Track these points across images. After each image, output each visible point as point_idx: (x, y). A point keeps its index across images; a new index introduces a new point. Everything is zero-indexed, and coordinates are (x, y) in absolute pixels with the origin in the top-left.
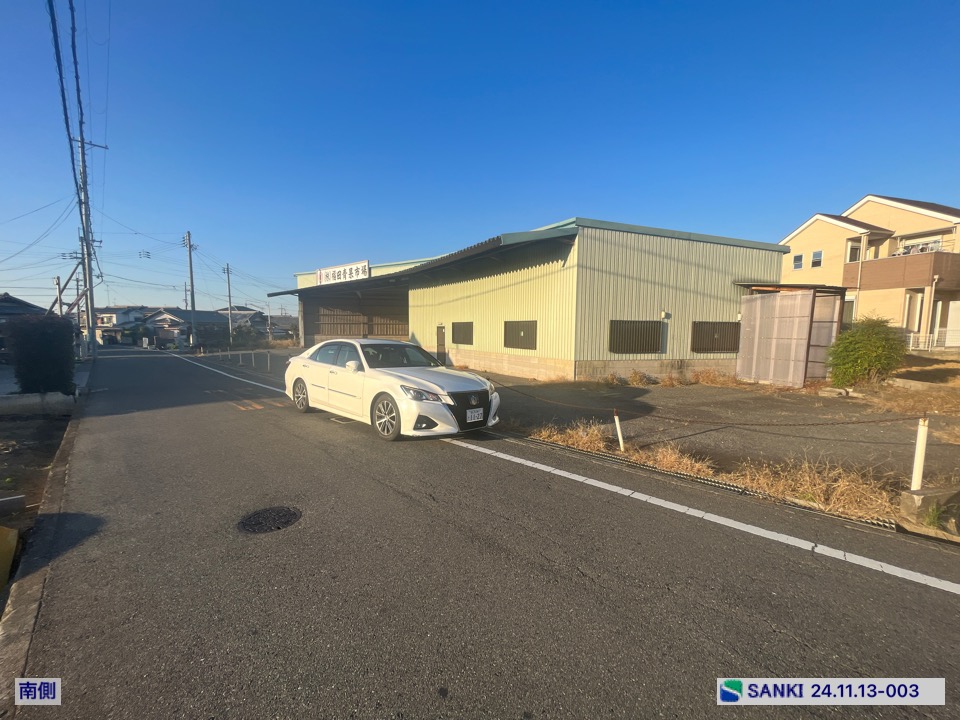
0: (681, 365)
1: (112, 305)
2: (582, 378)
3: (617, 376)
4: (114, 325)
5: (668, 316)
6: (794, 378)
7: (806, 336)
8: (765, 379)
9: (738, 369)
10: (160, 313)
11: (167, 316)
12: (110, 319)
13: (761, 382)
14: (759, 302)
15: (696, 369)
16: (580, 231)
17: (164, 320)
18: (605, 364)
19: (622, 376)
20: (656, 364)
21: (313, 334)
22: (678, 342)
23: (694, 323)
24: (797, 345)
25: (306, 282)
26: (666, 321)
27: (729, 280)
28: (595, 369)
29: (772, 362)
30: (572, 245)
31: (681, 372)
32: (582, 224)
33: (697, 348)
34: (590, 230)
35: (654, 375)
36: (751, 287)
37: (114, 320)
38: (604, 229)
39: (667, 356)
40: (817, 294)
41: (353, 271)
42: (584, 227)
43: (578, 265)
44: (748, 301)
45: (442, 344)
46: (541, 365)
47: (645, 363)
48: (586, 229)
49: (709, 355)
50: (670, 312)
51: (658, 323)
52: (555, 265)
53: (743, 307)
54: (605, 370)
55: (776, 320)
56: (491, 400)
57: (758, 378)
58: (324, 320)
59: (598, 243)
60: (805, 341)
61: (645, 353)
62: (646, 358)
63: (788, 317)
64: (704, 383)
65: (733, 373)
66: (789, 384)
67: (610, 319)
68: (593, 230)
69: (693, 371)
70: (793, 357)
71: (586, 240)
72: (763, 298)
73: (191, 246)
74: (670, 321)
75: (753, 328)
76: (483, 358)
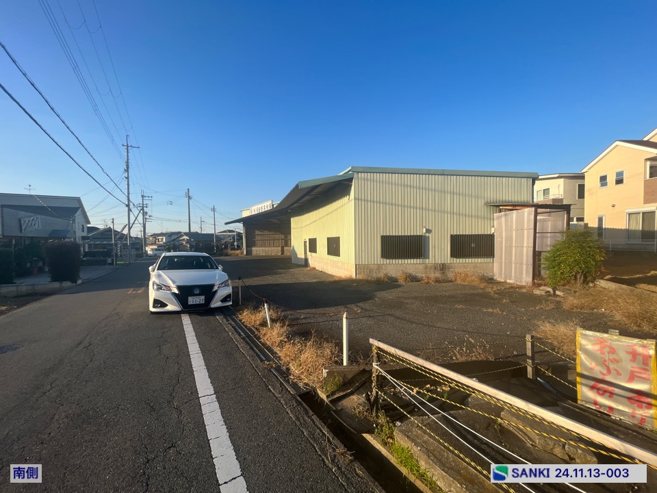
0: (443, 268)
1: (164, 232)
2: (360, 277)
3: (389, 275)
4: (164, 243)
5: (428, 231)
6: (526, 278)
7: (532, 245)
8: (510, 279)
9: (495, 271)
10: (182, 236)
11: (185, 237)
12: (162, 239)
13: (508, 281)
14: (503, 219)
15: (456, 270)
16: (355, 176)
17: (184, 239)
18: (379, 267)
19: (393, 276)
20: (421, 267)
21: (252, 247)
22: (440, 251)
23: (452, 236)
24: (527, 252)
25: (246, 214)
26: (427, 235)
27: (481, 202)
28: (371, 271)
29: (513, 265)
30: (351, 185)
31: (443, 273)
32: (356, 171)
33: (454, 254)
34: (363, 174)
35: (419, 275)
36: (499, 207)
38: (373, 173)
39: (430, 261)
40: (540, 210)
41: (265, 206)
42: (358, 172)
43: (355, 199)
44: (499, 218)
45: (306, 253)
46: (342, 267)
47: (411, 265)
48: (360, 174)
49: (467, 260)
50: (431, 228)
51: (420, 237)
52: (345, 199)
53: (495, 222)
54: (379, 271)
55: (514, 232)
56: (216, 291)
57: (506, 278)
58: (258, 238)
59: (369, 183)
60: (532, 249)
61: (411, 259)
62: (412, 262)
63: (520, 230)
64: (459, 282)
65: (492, 274)
66: (524, 284)
67: (382, 234)
68: (366, 174)
69: (453, 272)
70: (525, 262)
71: (360, 181)
72: (506, 215)
73: (189, 197)
74: (430, 235)
75: (502, 238)
76: (321, 262)
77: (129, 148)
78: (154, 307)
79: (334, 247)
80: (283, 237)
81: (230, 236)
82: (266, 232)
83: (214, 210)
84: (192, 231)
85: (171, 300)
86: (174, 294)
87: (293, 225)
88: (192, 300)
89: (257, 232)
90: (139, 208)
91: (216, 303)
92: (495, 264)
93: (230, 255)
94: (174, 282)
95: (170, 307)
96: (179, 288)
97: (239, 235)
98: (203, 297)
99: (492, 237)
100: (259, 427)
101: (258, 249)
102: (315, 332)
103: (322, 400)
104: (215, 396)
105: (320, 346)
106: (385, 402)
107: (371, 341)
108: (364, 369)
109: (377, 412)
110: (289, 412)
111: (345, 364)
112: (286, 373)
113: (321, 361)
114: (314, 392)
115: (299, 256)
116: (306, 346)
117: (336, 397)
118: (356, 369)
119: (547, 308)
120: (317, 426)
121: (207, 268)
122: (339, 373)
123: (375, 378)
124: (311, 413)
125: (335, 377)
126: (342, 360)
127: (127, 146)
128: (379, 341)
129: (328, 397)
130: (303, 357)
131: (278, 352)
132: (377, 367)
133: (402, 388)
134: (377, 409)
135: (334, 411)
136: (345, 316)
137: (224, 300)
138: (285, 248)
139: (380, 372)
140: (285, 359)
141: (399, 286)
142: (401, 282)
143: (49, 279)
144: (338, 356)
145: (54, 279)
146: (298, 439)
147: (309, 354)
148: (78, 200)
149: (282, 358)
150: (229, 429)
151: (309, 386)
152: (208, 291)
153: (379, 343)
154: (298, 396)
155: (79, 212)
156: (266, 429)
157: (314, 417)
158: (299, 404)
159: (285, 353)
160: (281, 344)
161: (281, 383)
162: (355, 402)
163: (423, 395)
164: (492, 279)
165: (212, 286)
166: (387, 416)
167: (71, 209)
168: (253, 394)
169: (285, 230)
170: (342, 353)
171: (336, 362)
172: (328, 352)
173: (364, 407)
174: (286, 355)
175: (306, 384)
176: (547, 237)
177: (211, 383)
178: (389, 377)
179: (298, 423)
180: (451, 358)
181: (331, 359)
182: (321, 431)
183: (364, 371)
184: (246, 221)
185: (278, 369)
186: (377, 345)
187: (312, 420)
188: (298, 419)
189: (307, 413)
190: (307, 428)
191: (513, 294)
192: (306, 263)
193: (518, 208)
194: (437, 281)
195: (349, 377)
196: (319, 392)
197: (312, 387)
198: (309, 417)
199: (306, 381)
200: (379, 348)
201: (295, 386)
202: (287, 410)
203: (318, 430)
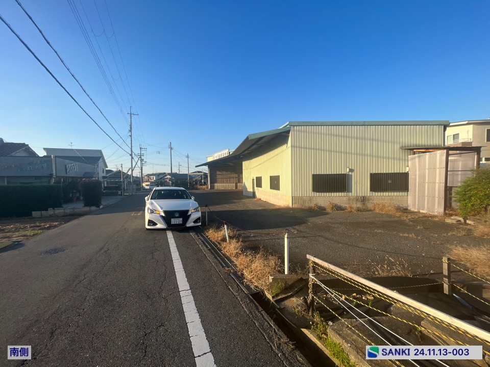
0: (364, 199)
1: (154, 173)
2: (295, 206)
3: (319, 205)
5: (351, 170)
6: (437, 209)
7: (444, 181)
8: (423, 210)
9: (409, 202)
10: (166, 175)
11: (169, 177)
12: (153, 178)
13: (421, 211)
14: (417, 160)
15: (375, 202)
16: (292, 128)
17: (167, 178)
18: (311, 199)
19: (322, 205)
20: (345, 199)
21: (214, 183)
22: (361, 186)
23: (371, 174)
24: (439, 187)
25: (210, 159)
26: (350, 173)
27: (397, 147)
28: (304, 201)
29: (426, 198)
30: (289, 136)
31: (364, 204)
32: (292, 125)
33: (373, 188)
34: (298, 127)
35: (343, 205)
36: (412, 150)
37: (155, 179)
38: (306, 126)
39: (353, 194)
40: (451, 152)
41: (223, 153)
42: (294, 126)
43: (292, 146)
44: (412, 159)
45: (253, 188)
46: (282, 198)
47: (337, 197)
48: (295, 127)
49: (385, 193)
50: (353, 168)
51: (344, 175)
52: (284, 147)
53: (409, 162)
54: (311, 202)
55: (427, 171)
56: (190, 215)
57: (419, 208)
58: (218, 177)
59: (303, 133)
60: (444, 184)
61: (336, 192)
62: (338, 195)
63: (433, 169)
64: (377, 211)
65: (406, 205)
66: (436, 214)
67: (313, 173)
68: (300, 127)
69: (372, 203)
70: (437, 195)
71: (295, 133)
72: (419, 157)
73: (171, 149)
74: (353, 173)
75: (416, 176)
76: (265, 194)
77: (132, 115)
78: (148, 225)
79: (275, 183)
80: (237, 176)
81: (199, 175)
82: (225, 173)
83: (188, 157)
84: (173, 172)
85: (160, 220)
86: (162, 216)
87: (244, 167)
88: (174, 221)
89: (218, 173)
90: (138, 157)
91: (190, 224)
92: (409, 197)
93: (199, 189)
94: (162, 208)
95: (159, 226)
96: (165, 212)
97: (205, 175)
98: (181, 219)
99: (406, 175)
100: (222, 317)
101: (218, 184)
102: (263, 247)
103: (269, 299)
104: (190, 291)
105: (266, 258)
106: (319, 305)
107: (308, 256)
108: (302, 278)
109: (313, 313)
110: (244, 307)
111: (286, 272)
112: (241, 277)
113: (267, 270)
114: (263, 293)
115: (248, 190)
116: (255, 258)
117: (279, 298)
118: (295, 277)
119: (459, 235)
120: (265, 319)
121: (184, 198)
122: (282, 280)
123: (311, 286)
124: (260, 309)
125: (279, 283)
126: (284, 270)
127: (131, 114)
128: (315, 257)
129: (273, 297)
130: (253, 266)
131: (235, 261)
132: (313, 278)
133: (333, 294)
134: (313, 310)
135: (278, 309)
136: (286, 236)
137: (195, 222)
138: (238, 184)
139: (316, 281)
140: (240, 267)
141: (327, 214)
142: (329, 210)
143: (83, 205)
144: (280, 267)
145: (86, 205)
146: (251, 328)
147: (258, 264)
148: (100, 152)
149: (238, 265)
150: (201, 316)
151: (259, 288)
152: (185, 215)
153: (315, 258)
154: (251, 295)
155: (101, 160)
156: (227, 318)
157: (263, 312)
158: (251, 301)
159: (240, 262)
160: (237, 255)
161: (238, 285)
162: (294, 303)
163: (351, 302)
164: (406, 209)
165: (188, 211)
166: (321, 317)
167: (95, 158)
168: (217, 291)
169: (239, 171)
170: (284, 265)
171: (279, 271)
172: (272, 263)
173: (302, 307)
174: (241, 264)
175: (256, 287)
176: (458, 175)
177: (188, 281)
178: (323, 286)
179: (251, 316)
180: (374, 272)
181: (275, 268)
182: (269, 323)
183: (301, 279)
184: (210, 165)
185: (235, 273)
186: (313, 260)
187: (262, 314)
188: (251, 312)
189: (258, 309)
190: (258, 320)
191: (426, 223)
192: (254, 195)
193: (431, 150)
194: (359, 210)
195: (290, 283)
196: (266, 293)
197: (261, 289)
198: (259, 312)
199: (256, 284)
200: (314, 263)
201: (248, 287)
202: (243, 305)
203: (266, 323)
